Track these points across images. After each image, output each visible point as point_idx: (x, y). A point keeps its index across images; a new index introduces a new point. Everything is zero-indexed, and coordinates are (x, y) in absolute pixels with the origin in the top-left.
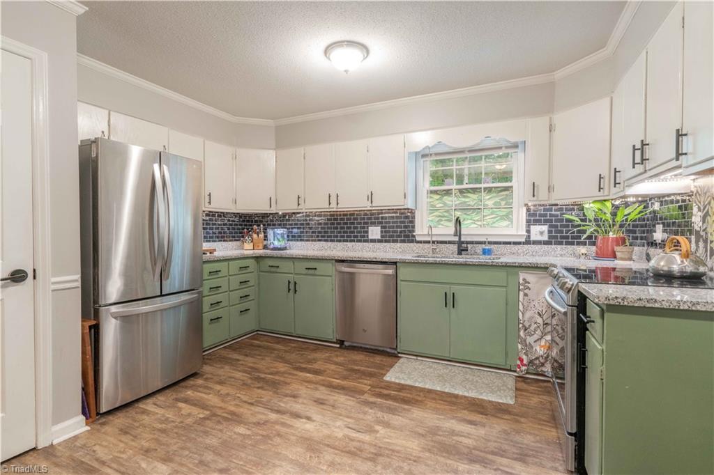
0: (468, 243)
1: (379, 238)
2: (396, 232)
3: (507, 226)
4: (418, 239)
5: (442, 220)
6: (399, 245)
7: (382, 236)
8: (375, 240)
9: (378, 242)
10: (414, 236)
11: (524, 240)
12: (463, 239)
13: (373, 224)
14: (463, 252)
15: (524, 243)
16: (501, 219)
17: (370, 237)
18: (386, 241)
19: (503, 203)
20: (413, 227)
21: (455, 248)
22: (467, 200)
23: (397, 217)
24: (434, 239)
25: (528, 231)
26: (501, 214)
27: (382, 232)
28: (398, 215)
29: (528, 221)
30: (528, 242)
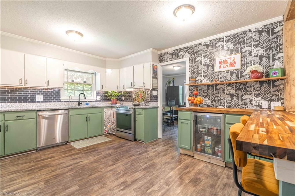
0: (81, 101)
1: (42, 100)
2: (52, 98)
3: (90, 96)
4: (61, 100)
5: (70, 94)
6: (53, 103)
7: (44, 100)
8: (40, 101)
9: (41, 102)
10: (60, 100)
11: (95, 100)
12: (80, 100)
13: (38, 94)
14: (80, 105)
15: (95, 101)
16: (89, 94)
17: (37, 100)
18: (46, 102)
19: (89, 89)
20: (60, 96)
21: (78, 103)
22: (79, 87)
23: (52, 92)
24: (70, 100)
25: (96, 98)
26: (89, 93)
27: (44, 98)
28: (52, 91)
29: (96, 95)
30: (96, 101)
